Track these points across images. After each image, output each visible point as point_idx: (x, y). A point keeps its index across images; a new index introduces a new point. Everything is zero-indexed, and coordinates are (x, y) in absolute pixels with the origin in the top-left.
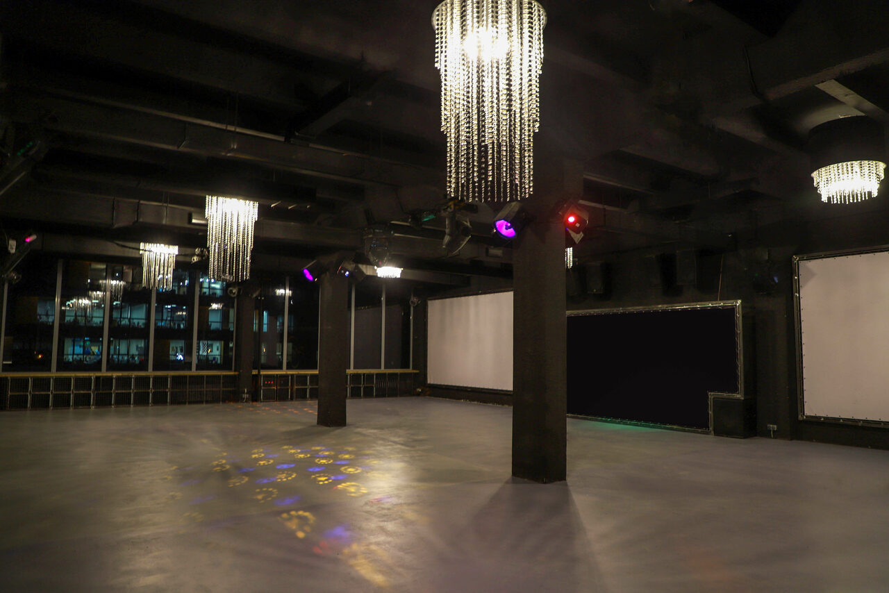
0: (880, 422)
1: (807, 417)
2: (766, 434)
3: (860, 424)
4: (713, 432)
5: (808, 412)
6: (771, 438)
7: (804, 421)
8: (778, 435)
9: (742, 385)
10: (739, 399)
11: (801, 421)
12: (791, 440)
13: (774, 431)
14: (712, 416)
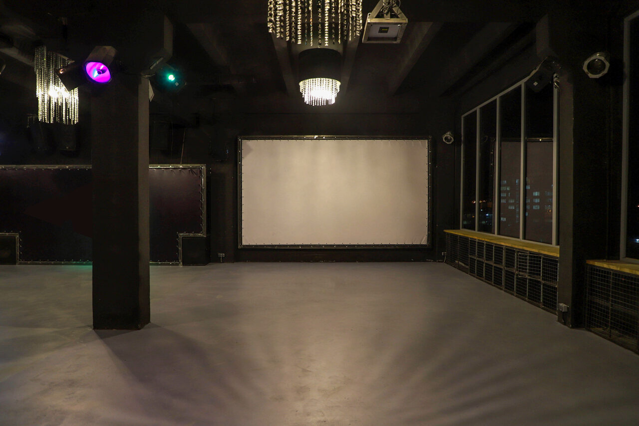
0: (287, 246)
1: (244, 246)
2: (217, 260)
3: (276, 248)
4: (181, 263)
5: (244, 243)
6: (220, 262)
7: (241, 249)
8: (225, 260)
9: (205, 227)
10: (202, 238)
11: (239, 249)
12: (233, 263)
13: (223, 258)
14: (181, 251)
